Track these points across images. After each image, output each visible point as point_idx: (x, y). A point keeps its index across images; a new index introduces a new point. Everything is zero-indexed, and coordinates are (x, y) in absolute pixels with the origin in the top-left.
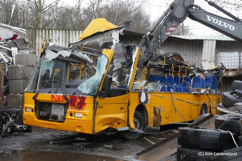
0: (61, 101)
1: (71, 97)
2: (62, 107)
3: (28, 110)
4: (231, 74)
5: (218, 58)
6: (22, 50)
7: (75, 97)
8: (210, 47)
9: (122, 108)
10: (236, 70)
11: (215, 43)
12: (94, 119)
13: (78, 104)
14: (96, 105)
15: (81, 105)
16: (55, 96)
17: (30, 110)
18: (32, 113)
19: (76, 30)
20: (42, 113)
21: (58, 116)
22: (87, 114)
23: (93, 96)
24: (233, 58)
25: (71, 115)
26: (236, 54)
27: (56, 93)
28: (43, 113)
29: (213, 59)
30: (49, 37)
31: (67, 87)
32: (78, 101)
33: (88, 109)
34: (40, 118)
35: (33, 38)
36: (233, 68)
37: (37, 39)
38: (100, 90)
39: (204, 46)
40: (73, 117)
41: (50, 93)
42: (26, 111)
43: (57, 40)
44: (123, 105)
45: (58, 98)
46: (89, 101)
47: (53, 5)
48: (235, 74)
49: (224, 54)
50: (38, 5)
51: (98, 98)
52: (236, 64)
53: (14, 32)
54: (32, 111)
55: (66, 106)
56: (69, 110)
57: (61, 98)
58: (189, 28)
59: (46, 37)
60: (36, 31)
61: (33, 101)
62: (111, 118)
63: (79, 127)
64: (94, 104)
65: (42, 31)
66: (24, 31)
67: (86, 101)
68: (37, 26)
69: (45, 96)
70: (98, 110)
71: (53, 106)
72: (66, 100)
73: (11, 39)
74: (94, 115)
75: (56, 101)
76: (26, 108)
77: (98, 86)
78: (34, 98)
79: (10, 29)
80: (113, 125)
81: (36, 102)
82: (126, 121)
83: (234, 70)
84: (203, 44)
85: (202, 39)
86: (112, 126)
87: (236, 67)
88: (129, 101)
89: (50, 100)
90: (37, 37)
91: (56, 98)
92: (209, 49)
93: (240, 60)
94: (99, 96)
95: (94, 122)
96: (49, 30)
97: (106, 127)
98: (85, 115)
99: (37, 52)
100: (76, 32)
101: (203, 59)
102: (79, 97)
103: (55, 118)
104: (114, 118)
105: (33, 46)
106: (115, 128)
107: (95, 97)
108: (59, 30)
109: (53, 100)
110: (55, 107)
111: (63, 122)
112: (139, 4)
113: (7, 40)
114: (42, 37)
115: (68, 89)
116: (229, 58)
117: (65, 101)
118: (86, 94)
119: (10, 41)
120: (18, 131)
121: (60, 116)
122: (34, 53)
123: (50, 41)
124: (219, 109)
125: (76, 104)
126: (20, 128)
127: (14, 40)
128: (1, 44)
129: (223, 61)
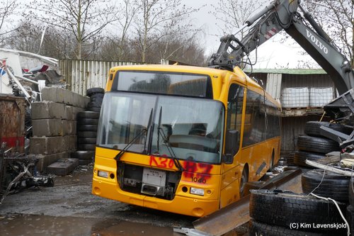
0: (168, 167)
1: (187, 164)
2: (163, 174)
4: (299, 113)
5: (285, 95)
6: (54, 84)
7: (195, 163)
8: (275, 81)
10: (306, 108)
11: (280, 76)
16: (156, 159)
18: (110, 179)
22: (212, 190)
24: (301, 95)
26: (305, 89)
28: (129, 180)
29: (279, 95)
30: (87, 70)
35: (68, 70)
36: (302, 106)
37: (73, 71)
43: (96, 73)
45: (162, 162)
47: (94, 33)
48: (304, 113)
49: (291, 90)
50: (77, 33)
52: (305, 102)
53: (44, 62)
54: (112, 176)
56: (181, 183)
57: (167, 163)
59: (83, 69)
60: (71, 62)
61: (115, 162)
65: (79, 63)
66: (55, 61)
68: (75, 57)
73: (40, 71)
75: (158, 166)
76: (98, 171)
79: (39, 59)
83: (302, 108)
84: (266, 78)
85: (265, 72)
87: (306, 106)
89: (148, 164)
90: (73, 69)
91: (159, 163)
92: (274, 84)
93: (309, 96)
96: (87, 61)
98: (209, 191)
99: (73, 87)
105: (68, 79)
108: (99, 61)
109: (153, 164)
111: (171, 199)
112: (192, 33)
113: (35, 72)
114: (78, 69)
116: (298, 95)
117: (175, 168)
119: (39, 73)
120: (36, 185)
121: (158, 188)
122: (69, 88)
123: (88, 73)
124: (309, 162)
125: (195, 174)
126: (39, 180)
127: (43, 72)
128: (27, 77)
129: (290, 99)
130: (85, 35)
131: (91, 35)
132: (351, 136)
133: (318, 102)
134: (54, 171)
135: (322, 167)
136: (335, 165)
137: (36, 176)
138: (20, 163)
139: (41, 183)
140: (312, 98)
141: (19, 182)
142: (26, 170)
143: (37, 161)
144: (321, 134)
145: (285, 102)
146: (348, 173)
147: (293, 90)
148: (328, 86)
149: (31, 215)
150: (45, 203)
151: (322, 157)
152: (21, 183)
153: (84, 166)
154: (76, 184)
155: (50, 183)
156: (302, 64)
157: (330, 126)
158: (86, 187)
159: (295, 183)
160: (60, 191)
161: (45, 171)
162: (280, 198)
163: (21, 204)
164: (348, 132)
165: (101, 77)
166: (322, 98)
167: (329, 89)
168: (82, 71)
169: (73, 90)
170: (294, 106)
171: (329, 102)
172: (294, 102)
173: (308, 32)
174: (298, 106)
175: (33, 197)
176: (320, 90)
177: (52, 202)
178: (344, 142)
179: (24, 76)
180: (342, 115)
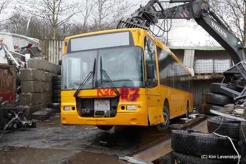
4: (206, 77)
5: (197, 65)
6: (36, 56)
8: (190, 55)
10: (211, 74)
11: (194, 52)
24: (208, 64)
26: (211, 61)
29: (192, 65)
30: (59, 46)
35: (46, 47)
36: (208, 72)
37: (49, 48)
39: (185, 55)
47: (64, 21)
48: (210, 77)
50: (52, 21)
52: (211, 70)
53: (29, 41)
59: (56, 46)
60: (48, 41)
65: (53, 42)
66: (37, 41)
68: (51, 38)
73: (26, 47)
79: (26, 39)
83: (209, 74)
84: (184, 53)
85: (183, 48)
87: (211, 72)
90: (49, 46)
92: (189, 57)
93: (214, 66)
96: (59, 41)
99: (49, 59)
105: (46, 53)
113: (23, 48)
114: (53, 46)
116: (206, 65)
119: (26, 49)
120: (24, 127)
122: (47, 59)
123: (60, 49)
124: (212, 111)
126: (26, 124)
127: (29, 48)
128: (18, 52)
129: (200, 67)
130: (58, 22)
131: (62, 23)
132: (242, 93)
133: (219, 70)
134: (37, 117)
135: (221, 114)
136: (231, 113)
137: (24, 121)
138: (12, 111)
139: (27, 125)
140: (216, 67)
141: (12, 125)
142: (17, 117)
143: (25, 110)
144: (221, 92)
145: (197, 70)
146: (239, 119)
147: (203, 61)
148: (227, 59)
149: (20, 147)
150: (30, 139)
151: (221, 108)
152: (13, 125)
153: (57, 114)
154: (52, 126)
155: (34, 126)
156: (208, 43)
157: (227, 87)
158: (58, 128)
159: (203, 125)
160: (41, 131)
161: (31, 117)
162: (192, 136)
163: (14, 140)
164: (240, 90)
166: (222, 67)
167: (227, 61)
168: (56, 48)
169: (49, 61)
170: (203, 72)
171: (227, 69)
172: (203, 70)
173: (213, 23)
174: (206, 72)
175: (22, 135)
176: (221, 61)
177: (35, 138)
178: (237, 97)
179: (15, 51)
180: (236, 78)
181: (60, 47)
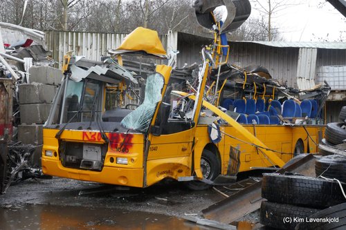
0: (97, 140)
1: (112, 135)
2: (98, 149)
3: (48, 153)
4: (338, 97)
6: (39, 61)
7: (118, 134)
8: (309, 58)
9: (184, 150)
12: (145, 167)
13: (122, 145)
14: (147, 146)
15: (126, 147)
16: (88, 134)
17: (53, 154)
18: (54, 158)
19: (115, 34)
20: (69, 158)
21: (92, 162)
22: (135, 159)
23: (143, 132)
25: (112, 160)
27: (89, 128)
28: (71, 157)
29: (313, 75)
30: (77, 43)
31: (105, 120)
32: (122, 140)
33: (136, 152)
34: (67, 164)
35: (55, 44)
37: (60, 45)
38: (153, 124)
39: (299, 57)
40: (114, 164)
41: (80, 128)
42: (46, 155)
43: (89, 47)
44: (186, 145)
45: (92, 136)
46: (138, 140)
48: (344, 97)
49: (328, 69)
51: (150, 136)
53: (28, 35)
54: (55, 155)
55: (104, 147)
56: (108, 154)
57: (96, 137)
58: (279, 30)
59: (72, 42)
60: (58, 34)
61: (56, 141)
62: (169, 164)
63: (124, 177)
64: (145, 144)
65: (67, 35)
66: (42, 34)
67: (134, 140)
68: (60, 27)
69: (73, 134)
70: (151, 153)
71: (85, 148)
72: (104, 139)
73: (23, 46)
74: (145, 160)
75: (90, 140)
76: (46, 151)
77: (149, 118)
78: (58, 136)
79: (22, 31)
80: (172, 174)
81: (61, 142)
82: (190, 167)
84: (298, 54)
85: (297, 46)
86: (170, 176)
88: (194, 138)
89: (82, 139)
90: (60, 43)
91: (90, 137)
94: (152, 133)
95: (145, 170)
96: (77, 33)
97: (162, 177)
98: (132, 160)
99: (60, 65)
100: (115, 36)
101: (298, 76)
102: (123, 135)
103: (88, 165)
104: (174, 164)
105: (54, 55)
106: (174, 177)
107: (146, 135)
108: (92, 33)
109: (86, 139)
110: (89, 150)
111: (100, 171)
113: (17, 47)
114: (67, 43)
115: (107, 123)
116: (337, 75)
117: (102, 140)
118: (133, 131)
119: (21, 48)
121: (95, 162)
122: (56, 66)
123: (78, 48)
125: (119, 144)
127: (26, 47)
128: (9, 53)
165: (94, 52)
168: (72, 46)
169: (60, 68)
179: (7, 53)
181: (79, 45)
